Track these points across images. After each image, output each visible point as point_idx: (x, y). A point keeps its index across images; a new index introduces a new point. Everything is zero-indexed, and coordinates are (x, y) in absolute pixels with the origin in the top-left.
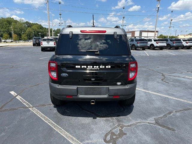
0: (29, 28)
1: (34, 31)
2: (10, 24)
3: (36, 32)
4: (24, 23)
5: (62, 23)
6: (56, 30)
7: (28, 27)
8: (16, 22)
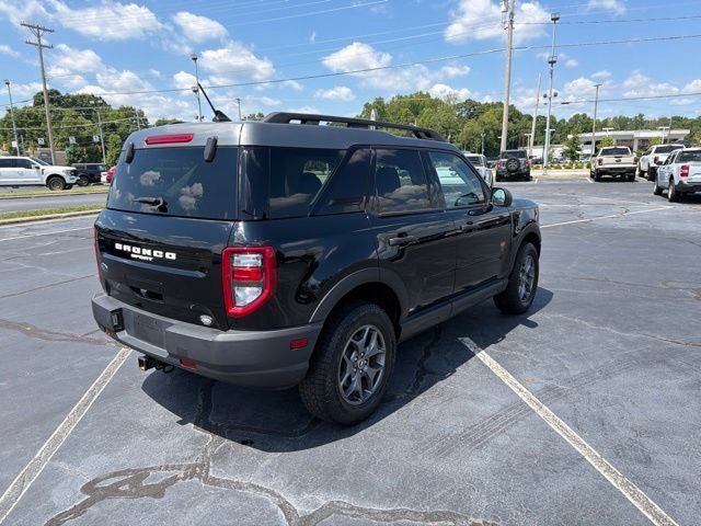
0: (471, 122)
1: (487, 131)
2: (416, 114)
3: (491, 132)
4: (458, 107)
5: (556, 95)
6: (567, 120)
7: (470, 116)
8: (435, 103)
